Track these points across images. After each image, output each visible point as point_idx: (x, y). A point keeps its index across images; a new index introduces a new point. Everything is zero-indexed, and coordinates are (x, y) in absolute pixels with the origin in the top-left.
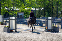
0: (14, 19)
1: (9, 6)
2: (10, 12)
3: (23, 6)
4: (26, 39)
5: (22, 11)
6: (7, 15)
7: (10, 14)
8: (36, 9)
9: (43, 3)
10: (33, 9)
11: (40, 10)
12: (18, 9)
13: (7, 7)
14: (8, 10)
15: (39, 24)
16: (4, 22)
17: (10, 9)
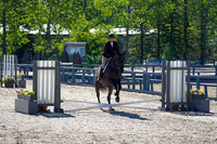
0: (51, 68)
1: (33, 21)
2: (39, 44)
3: (82, 21)
4: (95, 138)
5: (79, 39)
6: (26, 54)
7: (38, 48)
8: (130, 32)
9: (152, 12)
10: (116, 31)
11: (142, 35)
12: (65, 32)
13: (27, 26)
14: (30, 36)
15: (140, 83)
16: (16, 76)
17: (37, 31)
